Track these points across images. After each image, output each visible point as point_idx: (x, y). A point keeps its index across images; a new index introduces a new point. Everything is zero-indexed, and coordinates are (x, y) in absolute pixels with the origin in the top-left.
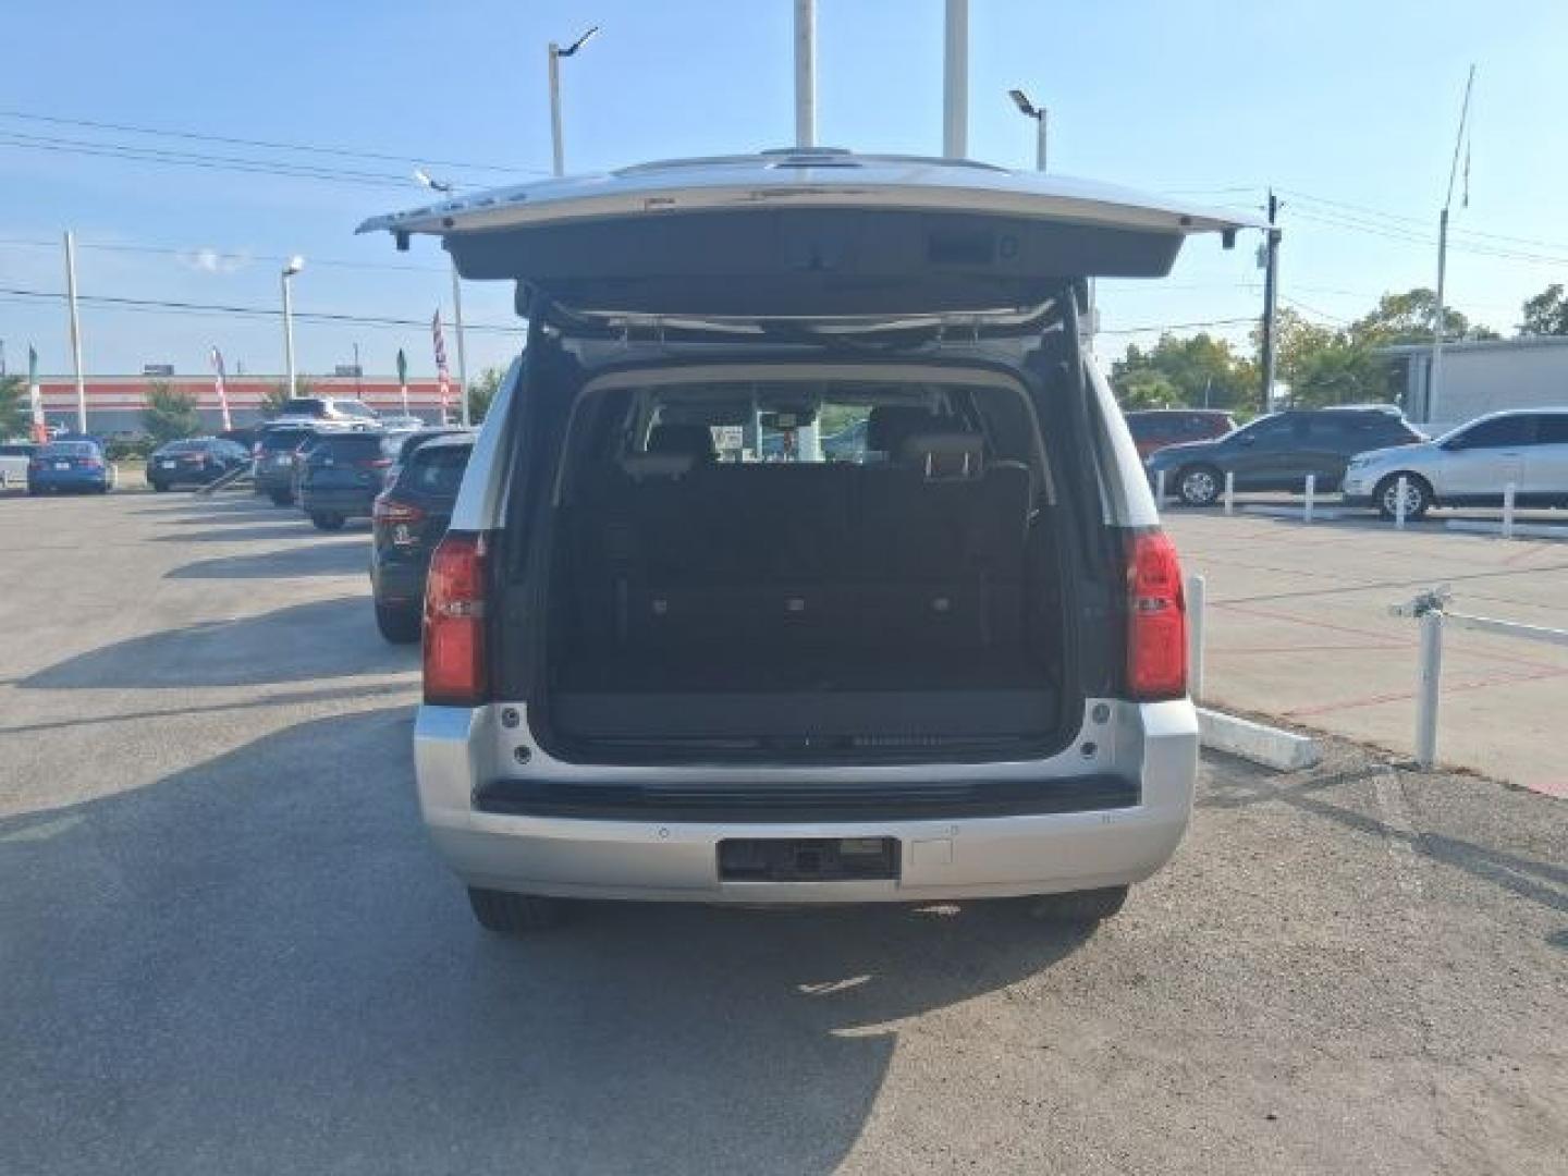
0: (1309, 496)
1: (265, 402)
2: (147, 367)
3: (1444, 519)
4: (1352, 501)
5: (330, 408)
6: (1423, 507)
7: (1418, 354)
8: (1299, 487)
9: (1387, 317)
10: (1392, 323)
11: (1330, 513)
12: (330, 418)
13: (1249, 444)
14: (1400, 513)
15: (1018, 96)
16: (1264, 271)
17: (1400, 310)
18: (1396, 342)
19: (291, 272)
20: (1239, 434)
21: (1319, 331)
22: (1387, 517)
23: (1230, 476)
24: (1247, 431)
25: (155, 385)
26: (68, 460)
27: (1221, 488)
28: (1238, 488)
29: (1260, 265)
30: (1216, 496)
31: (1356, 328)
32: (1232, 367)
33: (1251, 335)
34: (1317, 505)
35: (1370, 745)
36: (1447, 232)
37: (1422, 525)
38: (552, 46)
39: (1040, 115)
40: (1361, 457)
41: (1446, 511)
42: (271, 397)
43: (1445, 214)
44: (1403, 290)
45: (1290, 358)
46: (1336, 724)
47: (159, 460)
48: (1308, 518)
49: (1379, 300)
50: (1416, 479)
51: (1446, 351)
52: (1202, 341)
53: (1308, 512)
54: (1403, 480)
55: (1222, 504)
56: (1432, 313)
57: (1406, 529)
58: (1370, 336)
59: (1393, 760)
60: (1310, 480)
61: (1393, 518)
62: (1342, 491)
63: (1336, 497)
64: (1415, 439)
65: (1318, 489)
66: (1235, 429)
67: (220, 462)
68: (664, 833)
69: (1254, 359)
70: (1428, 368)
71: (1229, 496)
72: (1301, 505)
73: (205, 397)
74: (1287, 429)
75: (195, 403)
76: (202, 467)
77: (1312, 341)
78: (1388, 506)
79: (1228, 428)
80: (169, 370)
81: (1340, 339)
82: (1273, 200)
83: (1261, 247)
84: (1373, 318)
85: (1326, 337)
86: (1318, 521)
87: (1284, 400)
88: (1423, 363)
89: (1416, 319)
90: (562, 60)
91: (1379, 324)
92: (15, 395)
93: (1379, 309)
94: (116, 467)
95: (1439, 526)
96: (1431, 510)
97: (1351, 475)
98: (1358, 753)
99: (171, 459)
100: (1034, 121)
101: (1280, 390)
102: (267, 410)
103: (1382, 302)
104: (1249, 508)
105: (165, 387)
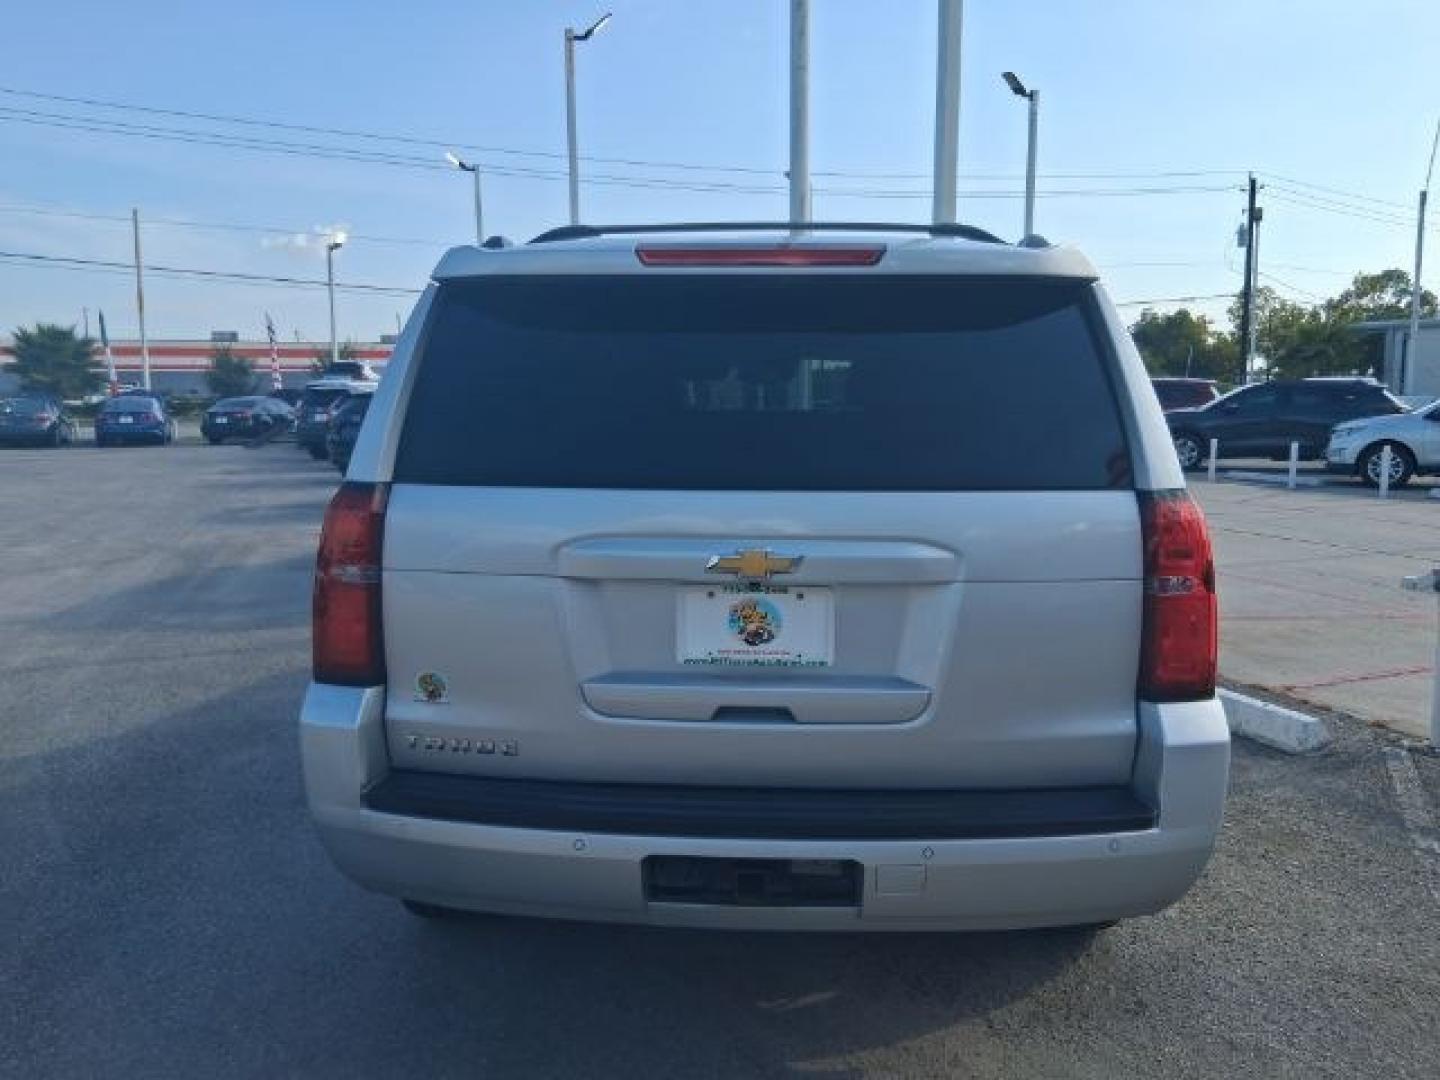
0: (1293, 463)
1: (315, 366)
2: (214, 334)
3: (1428, 488)
4: (1333, 469)
5: (367, 371)
6: (1406, 475)
7: (1395, 329)
8: (1284, 454)
9: (1361, 294)
10: (1364, 301)
11: (1314, 480)
12: (366, 379)
13: (1230, 413)
14: (1384, 481)
15: (1010, 78)
16: (1244, 250)
17: (1373, 289)
18: (1371, 319)
19: (337, 246)
20: (1222, 403)
21: (1294, 308)
22: (1370, 485)
23: (1214, 442)
24: (1229, 399)
25: (218, 350)
26: (132, 414)
27: (1205, 453)
28: (1221, 455)
29: (1241, 244)
30: (1199, 460)
31: (1331, 306)
32: (1211, 341)
33: (1230, 311)
34: (1300, 472)
35: (1380, 725)
36: (1426, 213)
37: (1407, 493)
38: (568, 31)
39: (1032, 96)
40: (1343, 426)
41: (1428, 480)
42: (320, 360)
43: (1424, 195)
44: (1376, 270)
45: (1269, 332)
46: (1340, 700)
47: (214, 415)
48: (1292, 484)
49: (1352, 280)
50: (1400, 449)
51: (1422, 327)
52: (1183, 315)
53: (1292, 478)
54: (1387, 449)
55: (1206, 469)
56: (1404, 292)
57: (1389, 497)
58: (1345, 313)
59: (1406, 743)
60: (1295, 446)
61: (1375, 486)
62: (1325, 458)
63: (1319, 464)
64: (1398, 410)
65: (1301, 458)
66: (1219, 397)
67: (268, 419)
68: (579, 845)
69: (1232, 334)
70: (1405, 343)
71: (1212, 463)
72: (1286, 471)
73: (262, 361)
74: (1270, 398)
75: (254, 367)
76: (251, 422)
77: (1289, 317)
78: (1372, 475)
79: (1212, 397)
80: (233, 337)
81: (1315, 315)
82: (1253, 182)
83: (1242, 226)
84: (1346, 296)
85: (1301, 313)
86: (1300, 487)
87: (1261, 371)
88: (1399, 336)
89: (1388, 298)
90: (577, 44)
91: (1353, 302)
92: (87, 354)
93: (1353, 288)
94: (175, 422)
95: (1423, 494)
96: (1414, 479)
97: (1335, 443)
98: (1367, 734)
99: (225, 414)
100: (1025, 101)
101: (1257, 363)
102: (316, 373)
103: (1355, 282)
104: (1232, 474)
105: (227, 351)
